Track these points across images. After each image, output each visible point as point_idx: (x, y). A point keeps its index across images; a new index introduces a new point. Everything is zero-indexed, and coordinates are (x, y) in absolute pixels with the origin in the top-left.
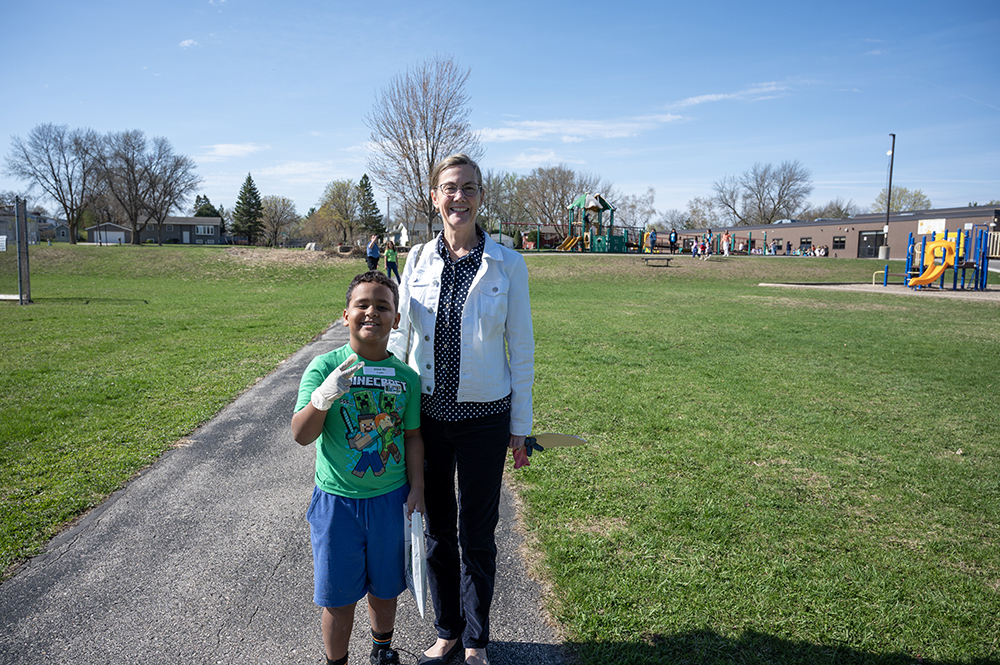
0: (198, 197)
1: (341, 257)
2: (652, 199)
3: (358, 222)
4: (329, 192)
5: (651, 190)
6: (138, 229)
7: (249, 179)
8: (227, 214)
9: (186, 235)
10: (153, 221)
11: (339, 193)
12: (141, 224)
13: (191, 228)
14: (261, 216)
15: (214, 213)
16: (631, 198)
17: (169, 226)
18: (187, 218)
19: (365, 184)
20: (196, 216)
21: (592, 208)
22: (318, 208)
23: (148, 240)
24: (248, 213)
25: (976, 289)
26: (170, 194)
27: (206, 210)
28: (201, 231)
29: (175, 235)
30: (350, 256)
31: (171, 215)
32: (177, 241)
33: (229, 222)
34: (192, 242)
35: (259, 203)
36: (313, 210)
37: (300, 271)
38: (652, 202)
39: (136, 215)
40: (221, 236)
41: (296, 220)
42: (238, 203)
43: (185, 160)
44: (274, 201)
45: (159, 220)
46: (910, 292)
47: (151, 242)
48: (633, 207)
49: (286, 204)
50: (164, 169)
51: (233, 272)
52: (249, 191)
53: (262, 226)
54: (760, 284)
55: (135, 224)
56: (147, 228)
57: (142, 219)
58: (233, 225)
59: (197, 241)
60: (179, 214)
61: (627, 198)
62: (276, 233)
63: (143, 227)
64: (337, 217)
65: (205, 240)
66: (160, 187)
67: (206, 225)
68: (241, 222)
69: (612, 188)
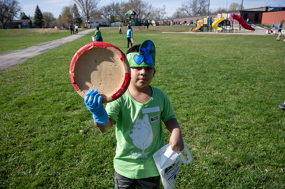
0: (21, 13)
1: (63, 30)
2: (165, 9)
3: (74, 20)
4: (64, 10)
5: (164, 6)
6: (4, 24)
7: (38, 7)
8: (32, 18)
9: (20, 26)
10: (9, 22)
11: (67, 10)
12: (4, 23)
13: (21, 23)
14: (43, 18)
15: (28, 18)
16: (158, 9)
17: (14, 23)
18: (19, 20)
19: (75, 7)
20: (21, 19)
21: (131, 14)
22: (62, 15)
23: (8, 28)
24: (38, 18)
25: (207, 31)
26: (13, 12)
27: (25, 17)
28: (24, 24)
29: (15, 25)
30: (66, 30)
31: (14, 19)
32: (17, 28)
33: (33, 21)
34: (22, 28)
35: (41, 14)
36: (60, 16)
37: (53, 34)
38: (165, 10)
39: (3, 20)
40: (31, 26)
41: (54, 19)
42: (35, 14)
43: (16, 1)
44: (47, 13)
45: (11, 21)
46: (193, 33)
47: (9, 28)
48: (159, 12)
49: (50, 14)
50: (10, 5)
51: (36, 35)
52: (38, 11)
53: (44, 22)
54: (163, 32)
55: (3, 23)
56: (7, 24)
57: (5, 21)
58: (34, 22)
59: (23, 27)
60: (16, 19)
61: (157, 9)
62: (48, 24)
63: (5, 23)
64: (67, 18)
65: (26, 27)
66: (9, 10)
67: (25, 22)
68: (37, 21)
69: (152, 6)
